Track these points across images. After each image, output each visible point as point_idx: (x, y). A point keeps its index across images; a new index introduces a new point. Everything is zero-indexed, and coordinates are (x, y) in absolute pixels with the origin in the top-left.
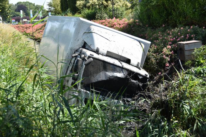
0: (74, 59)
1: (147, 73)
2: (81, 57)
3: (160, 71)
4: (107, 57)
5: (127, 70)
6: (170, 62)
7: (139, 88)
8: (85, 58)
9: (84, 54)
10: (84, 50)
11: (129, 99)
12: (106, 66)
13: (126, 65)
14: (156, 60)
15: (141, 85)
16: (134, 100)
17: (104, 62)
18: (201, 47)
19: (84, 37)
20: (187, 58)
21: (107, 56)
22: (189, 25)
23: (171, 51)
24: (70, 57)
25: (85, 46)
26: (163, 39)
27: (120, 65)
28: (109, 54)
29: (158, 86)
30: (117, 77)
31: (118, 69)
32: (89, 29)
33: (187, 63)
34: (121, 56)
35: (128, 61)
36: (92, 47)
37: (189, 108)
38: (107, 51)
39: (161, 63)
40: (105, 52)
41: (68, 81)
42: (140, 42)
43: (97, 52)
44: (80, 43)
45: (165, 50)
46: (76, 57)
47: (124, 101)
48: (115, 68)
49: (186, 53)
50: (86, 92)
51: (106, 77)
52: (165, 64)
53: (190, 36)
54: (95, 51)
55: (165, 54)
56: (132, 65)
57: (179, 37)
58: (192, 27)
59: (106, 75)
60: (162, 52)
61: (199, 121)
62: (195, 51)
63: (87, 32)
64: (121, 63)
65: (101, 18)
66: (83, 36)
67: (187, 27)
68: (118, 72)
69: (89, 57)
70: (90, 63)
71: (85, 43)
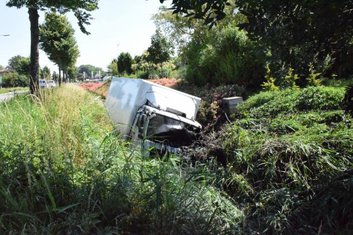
0: (138, 115)
1: (200, 125)
2: (145, 113)
3: (209, 123)
4: (167, 113)
5: (184, 123)
6: (217, 115)
7: (193, 138)
9: (148, 110)
10: (148, 107)
11: (186, 147)
12: (166, 120)
13: (182, 119)
14: (205, 113)
15: (195, 134)
16: (191, 148)
17: (165, 117)
18: (243, 102)
19: (146, 96)
20: (231, 111)
21: (166, 111)
22: (231, 83)
23: (217, 106)
24: (135, 113)
25: (147, 103)
26: (209, 96)
27: (178, 119)
28: (168, 110)
29: (208, 135)
30: (176, 129)
31: (176, 122)
32: (151, 89)
33: (231, 116)
34: (178, 112)
35: (184, 115)
36: (154, 104)
37: (241, 155)
38: (167, 107)
39: (209, 116)
40: (165, 109)
41: (134, 133)
42: (192, 99)
43: (158, 108)
44: (143, 101)
45: (212, 105)
46: (141, 113)
47: (182, 148)
48: (174, 121)
49: (231, 107)
50: (151, 143)
52: (212, 117)
53: (232, 93)
55: (212, 108)
56: (187, 118)
57: (222, 93)
58: (233, 86)
59: (167, 128)
60: (210, 106)
61: (251, 166)
62: (238, 105)
63: (149, 92)
65: (153, 78)
67: (229, 86)
68: (176, 124)
69: (153, 113)
70: (153, 118)
71: (148, 100)
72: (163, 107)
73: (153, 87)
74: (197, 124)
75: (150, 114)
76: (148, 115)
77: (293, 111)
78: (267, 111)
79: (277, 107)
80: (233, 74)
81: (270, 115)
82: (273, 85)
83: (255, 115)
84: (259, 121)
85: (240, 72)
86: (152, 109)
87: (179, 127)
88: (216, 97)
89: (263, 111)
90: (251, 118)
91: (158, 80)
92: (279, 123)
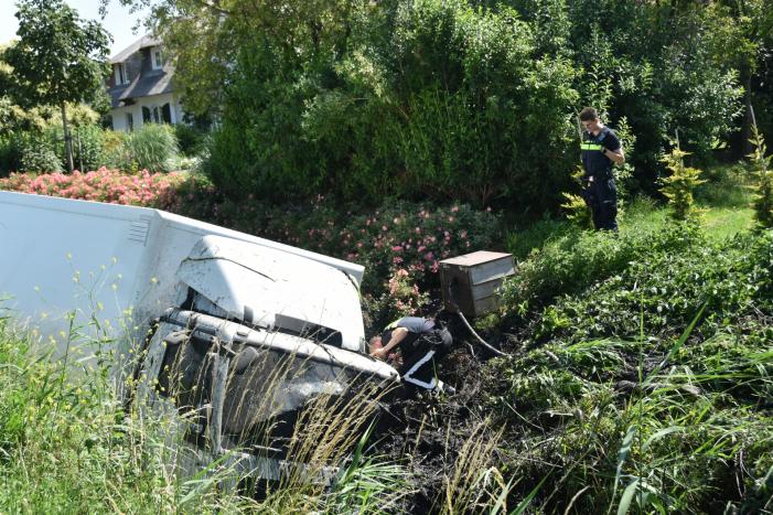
1: (393, 371)
8: (225, 347)
9: (212, 333)
10: (204, 320)
17: (280, 352)
19: (184, 274)
21: (276, 329)
27: (326, 356)
28: (286, 326)
32: (202, 247)
35: (335, 339)
38: (277, 315)
40: (271, 320)
43: (247, 320)
44: (171, 292)
45: (394, 283)
49: (477, 293)
50: (240, 458)
51: (292, 401)
53: (456, 238)
54: (241, 318)
56: (346, 349)
63: (197, 257)
64: (326, 350)
65: (39, 166)
66: (179, 270)
69: (238, 344)
70: (248, 365)
71: (192, 293)
74: (383, 369)
75: (228, 348)
76: (223, 352)
77: (758, 310)
78: (653, 309)
79: (690, 294)
80: (437, 162)
81: (670, 322)
83: (609, 328)
84: (636, 349)
85: (466, 156)
87: (332, 387)
88: (397, 255)
89: (635, 308)
90: (593, 335)
91: (79, 179)
92: (735, 356)
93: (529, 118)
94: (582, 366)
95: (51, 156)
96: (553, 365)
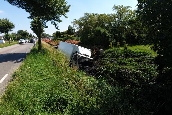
0: (74, 56)
5: (88, 58)
7: (91, 63)
10: (77, 54)
12: (84, 58)
16: (91, 66)
17: (83, 57)
18: (104, 51)
22: (99, 45)
23: (96, 52)
28: (84, 55)
32: (78, 48)
34: (86, 55)
35: (88, 56)
36: (79, 53)
40: (83, 54)
41: (73, 62)
42: (90, 50)
43: (81, 54)
44: (75, 51)
47: (88, 66)
48: (86, 58)
49: (101, 53)
50: (79, 65)
52: (94, 55)
55: (94, 53)
59: (84, 60)
66: (76, 49)
70: (80, 58)
71: (77, 51)
72: (82, 54)
73: (78, 47)
74: (92, 59)
76: (78, 56)
77: (123, 56)
78: (114, 56)
79: (118, 55)
80: (99, 42)
81: (116, 57)
82: (112, 46)
83: (110, 57)
84: (112, 59)
86: (79, 55)
87: (87, 60)
88: (95, 49)
90: (109, 57)
91: (72, 41)
92: (120, 60)
93: (107, 38)
94: (108, 60)
95: (70, 39)
96: (106, 60)
